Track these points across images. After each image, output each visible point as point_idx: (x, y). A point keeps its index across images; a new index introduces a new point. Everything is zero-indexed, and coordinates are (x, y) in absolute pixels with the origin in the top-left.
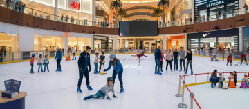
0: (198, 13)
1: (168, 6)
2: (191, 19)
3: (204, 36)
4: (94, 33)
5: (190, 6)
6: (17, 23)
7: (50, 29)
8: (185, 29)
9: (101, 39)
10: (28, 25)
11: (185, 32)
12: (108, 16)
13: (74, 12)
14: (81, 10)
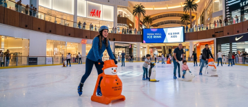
0: (230, 14)
1: (196, 9)
2: (221, 22)
3: (237, 39)
4: (114, 40)
5: (221, 7)
6: (26, 27)
7: (66, 35)
8: (214, 33)
9: (125, 47)
10: (39, 30)
11: (214, 36)
12: (133, 24)
13: (96, 20)
14: (102, 18)
